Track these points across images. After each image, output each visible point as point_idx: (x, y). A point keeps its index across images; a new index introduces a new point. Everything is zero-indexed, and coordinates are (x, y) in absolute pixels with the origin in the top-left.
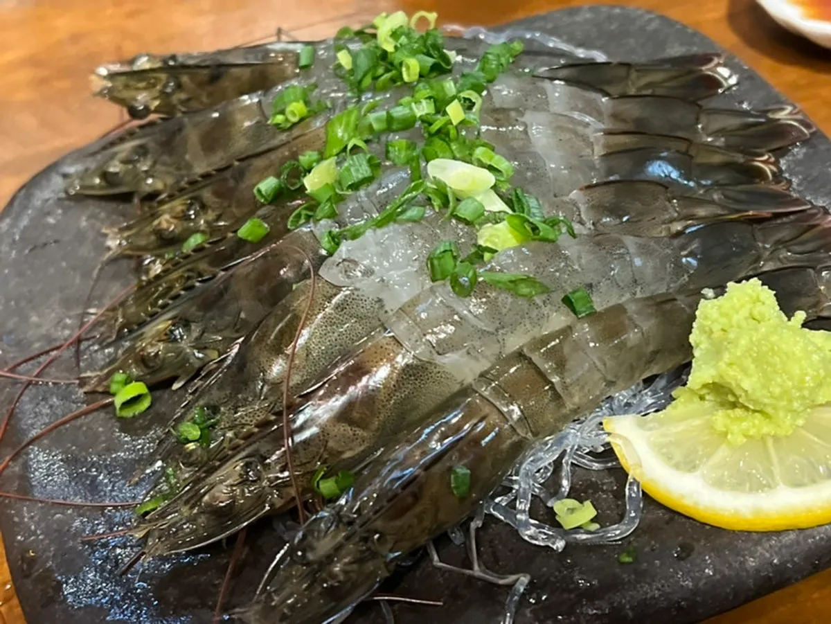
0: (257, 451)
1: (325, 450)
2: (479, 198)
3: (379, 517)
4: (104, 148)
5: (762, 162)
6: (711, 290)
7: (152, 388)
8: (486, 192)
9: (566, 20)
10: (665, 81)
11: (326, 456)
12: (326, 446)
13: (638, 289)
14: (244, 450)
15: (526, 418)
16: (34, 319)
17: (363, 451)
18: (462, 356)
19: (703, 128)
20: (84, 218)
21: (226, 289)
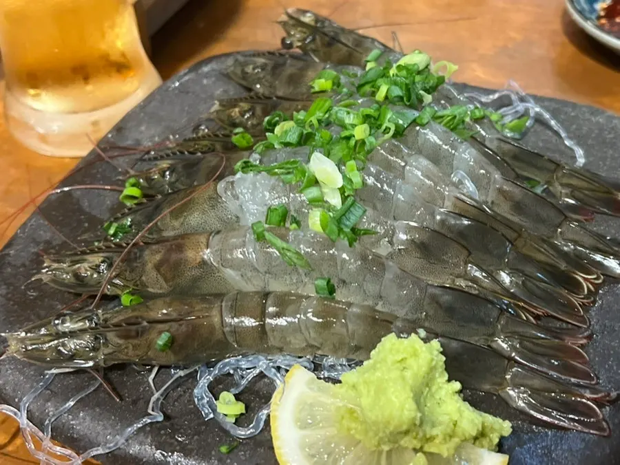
0: (112, 258)
1: (139, 280)
2: (325, 190)
3: (115, 331)
4: (250, 56)
5: (584, 278)
6: (425, 333)
7: (145, 196)
8: (333, 190)
9: (587, 116)
10: (587, 189)
11: (138, 283)
12: (141, 277)
13: (380, 303)
14: (103, 252)
15: (235, 332)
16: (143, 128)
17: (160, 294)
18: (237, 275)
19: (561, 232)
20: (221, 89)
21: (197, 164)
